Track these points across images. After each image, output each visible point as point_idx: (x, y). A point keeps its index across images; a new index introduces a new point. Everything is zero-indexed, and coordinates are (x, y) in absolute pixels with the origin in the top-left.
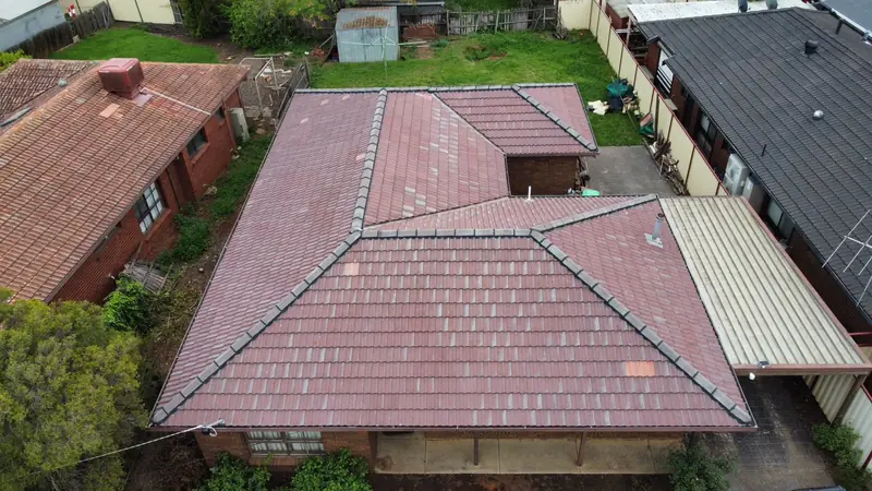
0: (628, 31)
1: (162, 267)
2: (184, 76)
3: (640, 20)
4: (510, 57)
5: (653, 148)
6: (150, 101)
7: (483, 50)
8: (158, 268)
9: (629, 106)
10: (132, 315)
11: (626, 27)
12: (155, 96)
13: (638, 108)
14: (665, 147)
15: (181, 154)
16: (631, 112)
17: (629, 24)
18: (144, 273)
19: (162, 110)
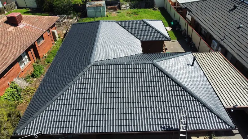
0: (176, 7)
1: (27, 80)
2: (37, 19)
3: (180, 3)
4: (140, 15)
5: (187, 40)
6: (25, 26)
7: (132, 13)
8: (26, 80)
9: (178, 28)
10: (15, 96)
11: (175, 6)
12: (26, 25)
13: (181, 29)
14: (190, 39)
15: (34, 43)
16: (179, 29)
17: (177, 4)
18: (20, 81)
19: (28, 29)
